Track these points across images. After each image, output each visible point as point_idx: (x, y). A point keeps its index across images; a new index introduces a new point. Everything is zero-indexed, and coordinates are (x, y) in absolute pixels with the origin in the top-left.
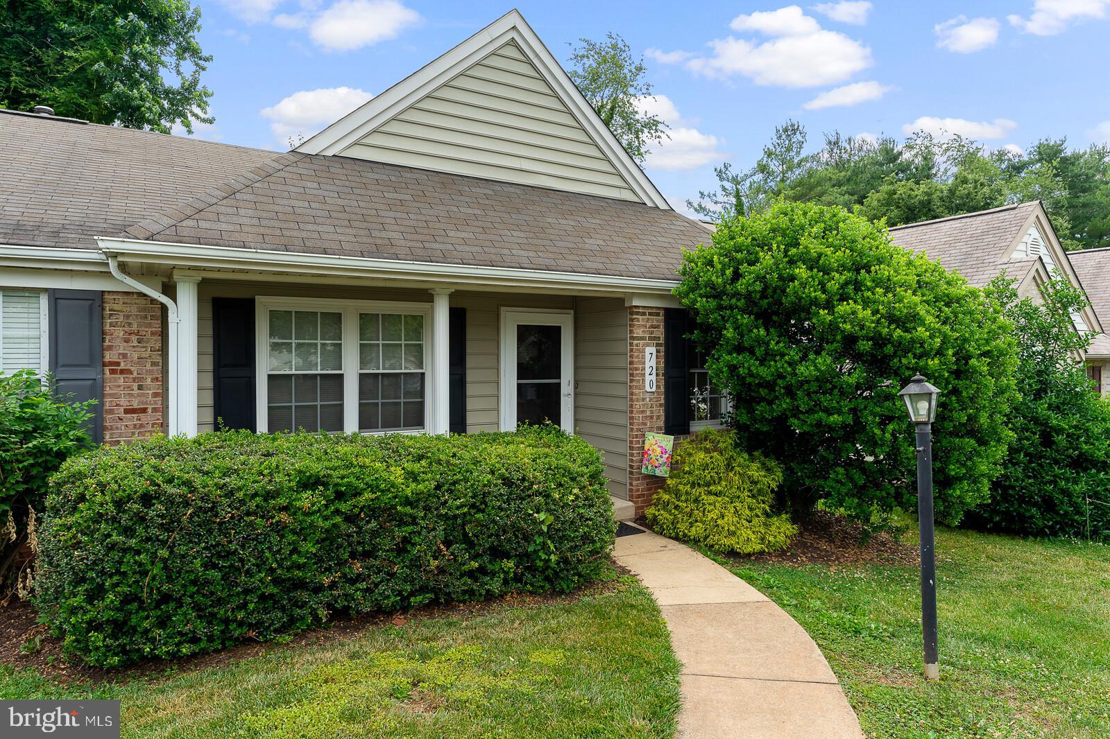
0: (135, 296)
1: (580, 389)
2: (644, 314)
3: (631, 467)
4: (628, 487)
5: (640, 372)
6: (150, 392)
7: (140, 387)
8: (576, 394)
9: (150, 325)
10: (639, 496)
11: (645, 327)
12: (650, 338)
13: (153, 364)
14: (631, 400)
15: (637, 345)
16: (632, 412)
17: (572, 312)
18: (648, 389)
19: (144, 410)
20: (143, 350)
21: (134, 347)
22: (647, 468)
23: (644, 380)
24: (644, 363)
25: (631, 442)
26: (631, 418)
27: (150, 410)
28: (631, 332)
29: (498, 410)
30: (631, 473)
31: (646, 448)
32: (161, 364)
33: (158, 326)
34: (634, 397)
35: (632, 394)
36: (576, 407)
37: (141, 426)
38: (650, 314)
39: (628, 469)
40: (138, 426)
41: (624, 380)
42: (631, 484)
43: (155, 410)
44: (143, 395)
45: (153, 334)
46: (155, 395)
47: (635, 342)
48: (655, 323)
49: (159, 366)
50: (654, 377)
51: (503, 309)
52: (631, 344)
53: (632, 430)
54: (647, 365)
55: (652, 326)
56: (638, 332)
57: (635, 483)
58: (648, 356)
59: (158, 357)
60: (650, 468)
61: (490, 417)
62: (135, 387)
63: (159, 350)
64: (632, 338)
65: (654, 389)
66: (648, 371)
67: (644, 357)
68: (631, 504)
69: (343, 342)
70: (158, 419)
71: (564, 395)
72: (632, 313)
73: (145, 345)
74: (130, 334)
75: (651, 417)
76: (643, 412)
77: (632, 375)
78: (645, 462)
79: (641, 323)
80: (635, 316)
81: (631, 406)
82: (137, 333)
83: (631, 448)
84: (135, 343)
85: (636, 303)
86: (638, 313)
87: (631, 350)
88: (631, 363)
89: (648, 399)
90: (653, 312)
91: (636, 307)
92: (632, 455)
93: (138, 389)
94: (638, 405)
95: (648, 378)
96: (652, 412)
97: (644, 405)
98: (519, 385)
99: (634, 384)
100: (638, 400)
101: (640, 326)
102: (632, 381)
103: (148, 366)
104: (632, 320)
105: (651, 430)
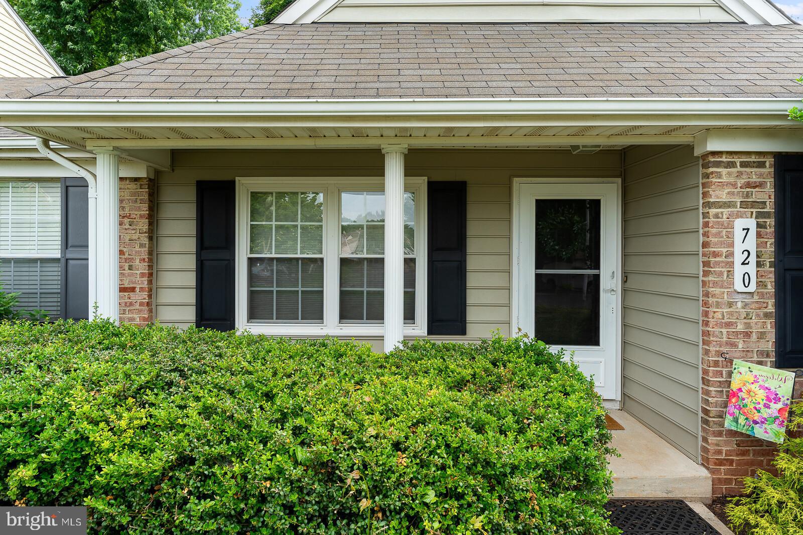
0: (128, 182)
1: (632, 283)
2: (731, 165)
3: (706, 412)
4: (700, 442)
5: (723, 259)
6: (138, 272)
7: (130, 268)
8: (625, 291)
9: (139, 209)
10: (720, 463)
11: (734, 185)
12: (744, 204)
13: (141, 246)
14: (705, 304)
15: (716, 216)
16: (706, 324)
17: (619, 180)
18: (739, 286)
19: (133, 290)
20: (133, 232)
21: (126, 229)
22: (736, 421)
23: (730, 273)
24: (732, 245)
25: (705, 372)
26: (706, 334)
27: (138, 290)
28: (705, 195)
29: (509, 306)
30: (705, 422)
31: (734, 386)
32: (147, 245)
33: (146, 209)
34: (711, 300)
35: (707, 295)
36: (625, 308)
37: (131, 304)
38: (744, 165)
39: (701, 414)
40: (128, 304)
41: (693, 271)
42: (705, 440)
43: (142, 289)
44: (132, 275)
45: (141, 216)
46: (142, 275)
47: (713, 211)
48: (754, 179)
49: (145, 247)
50: (752, 269)
51: (516, 180)
52: (705, 215)
53: (707, 352)
54: (738, 248)
55: (748, 185)
56: (719, 194)
57: (711, 439)
58: (739, 234)
59: (145, 239)
60: (742, 420)
61: (498, 315)
62: (127, 268)
63: (146, 233)
64: (707, 205)
65: (752, 288)
66: (739, 258)
67: (730, 235)
68: (704, 472)
69: (324, 223)
70: (144, 299)
71: (606, 291)
72: (706, 166)
73: (134, 227)
74: (124, 217)
75: (747, 335)
76: (728, 325)
77: (706, 264)
78: (731, 408)
79: (725, 179)
80: (711, 170)
81: (706, 314)
82: (129, 217)
83: (705, 381)
84: (127, 226)
85: (713, 145)
86: (718, 164)
87: (706, 225)
88: (705, 245)
89: (739, 305)
90: (752, 160)
91: (714, 153)
92: (707, 393)
93: (129, 269)
94: (718, 314)
95: (739, 271)
96: (748, 325)
97: (731, 314)
98: (537, 275)
99: (710, 278)
100: (718, 305)
101: (722, 185)
102: (706, 274)
103: (137, 248)
104: (707, 176)
105: (746, 355)
